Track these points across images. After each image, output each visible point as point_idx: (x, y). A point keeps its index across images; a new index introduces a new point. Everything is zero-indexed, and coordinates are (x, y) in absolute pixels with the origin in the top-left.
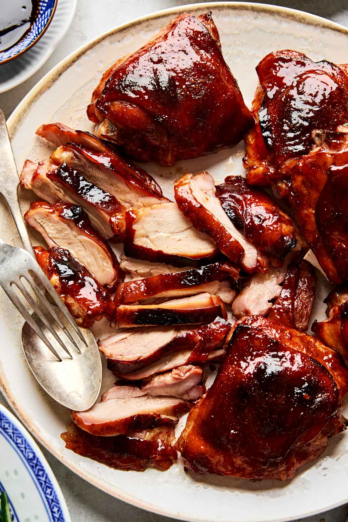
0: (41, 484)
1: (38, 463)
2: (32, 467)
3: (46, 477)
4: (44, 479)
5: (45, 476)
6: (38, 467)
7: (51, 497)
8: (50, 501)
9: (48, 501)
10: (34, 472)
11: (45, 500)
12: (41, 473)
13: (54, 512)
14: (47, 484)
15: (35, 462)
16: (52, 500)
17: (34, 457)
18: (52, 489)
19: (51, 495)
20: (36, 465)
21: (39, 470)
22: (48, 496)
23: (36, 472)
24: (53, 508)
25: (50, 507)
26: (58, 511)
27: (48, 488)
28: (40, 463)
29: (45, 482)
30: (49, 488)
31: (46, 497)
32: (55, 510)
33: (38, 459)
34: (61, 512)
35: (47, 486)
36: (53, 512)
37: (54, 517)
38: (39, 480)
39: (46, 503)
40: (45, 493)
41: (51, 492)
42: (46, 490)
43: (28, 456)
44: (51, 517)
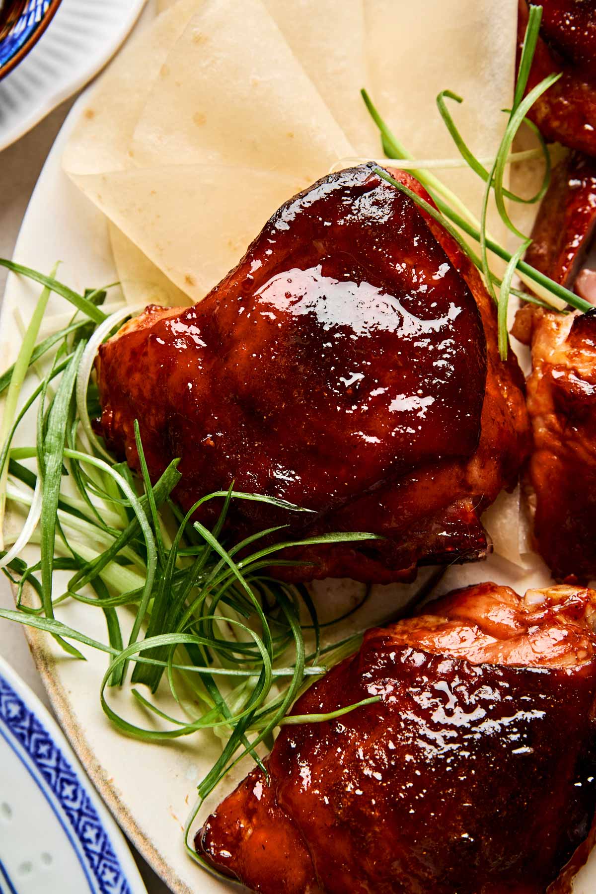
0: (47, 776)
1: (35, 727)
2: (21, 738)
3: (59, 758)
4: (52, 763)
5: (54, 755)
6: (35, 736)
7: (76, 805)
8: (76, 815)
9: (71, 816)
10: (28, 749)
11: (62, 813)
12: (43, 749)
13: (89, 841)
14: (62, 775)
15: (26, 723)
16: (80, 813)
17: (23, 711)
18: (77, 784)
19: (75, 799)
20: (31, 731)
21: (38, 743)
22: (69, 803)
23: (32, 749)
24: (84, 830)
25: (76, 829)
26: (98, 836)
27: (65, 785)
28: (40, 726)
29: (58, 770)
30: (69, 783)
31: (65, 807)
32: (91, 834)
33: (32, 716)
34: (106, 837)
35: (63, 780)
36: (85, 841)
37: (89, 853)
38: (40, 766)
39: (66, 820)
40: (60, 797)
41: (75, 792)
42: (62, 788)
43: (8, 712)
44: (82, 853)
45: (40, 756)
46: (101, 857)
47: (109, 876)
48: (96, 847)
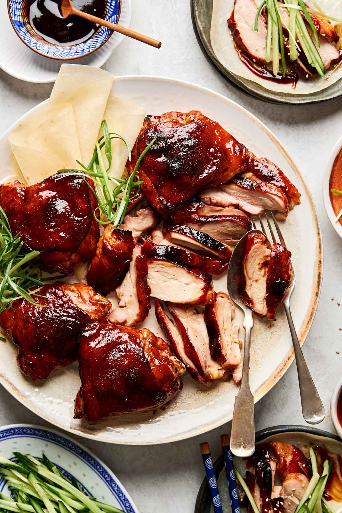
2: (83, 457)
4: (93, 461)
7: (101, 470)
8: (102, 473)
9: (100, 473)
10: (86, 460)
11: (98, 473)
12: (90, 459)
13: (106, 478)
14: (96, 464)
16: (103, 472)
20: (86, 455)
21: (88, 458)
22: (99, 470)
23: (87, 459)
24: (105, 476)
25: (103, 476)
26: (108, 476)
29: (95, 463)
30: (98, 465)
31: (98, 471)
32: (106, 476)
34: (110, 476)
35: (96, 465)
36: (105, 478)
37: (107, 481)
39: (100, 474)
40: (97, 469)
41: (100, 467)
43: (79, 452)
44: (105, 481)
45: (89, 461)
46: (110, 481)
47: (113, 485)
48: (108, 479)
